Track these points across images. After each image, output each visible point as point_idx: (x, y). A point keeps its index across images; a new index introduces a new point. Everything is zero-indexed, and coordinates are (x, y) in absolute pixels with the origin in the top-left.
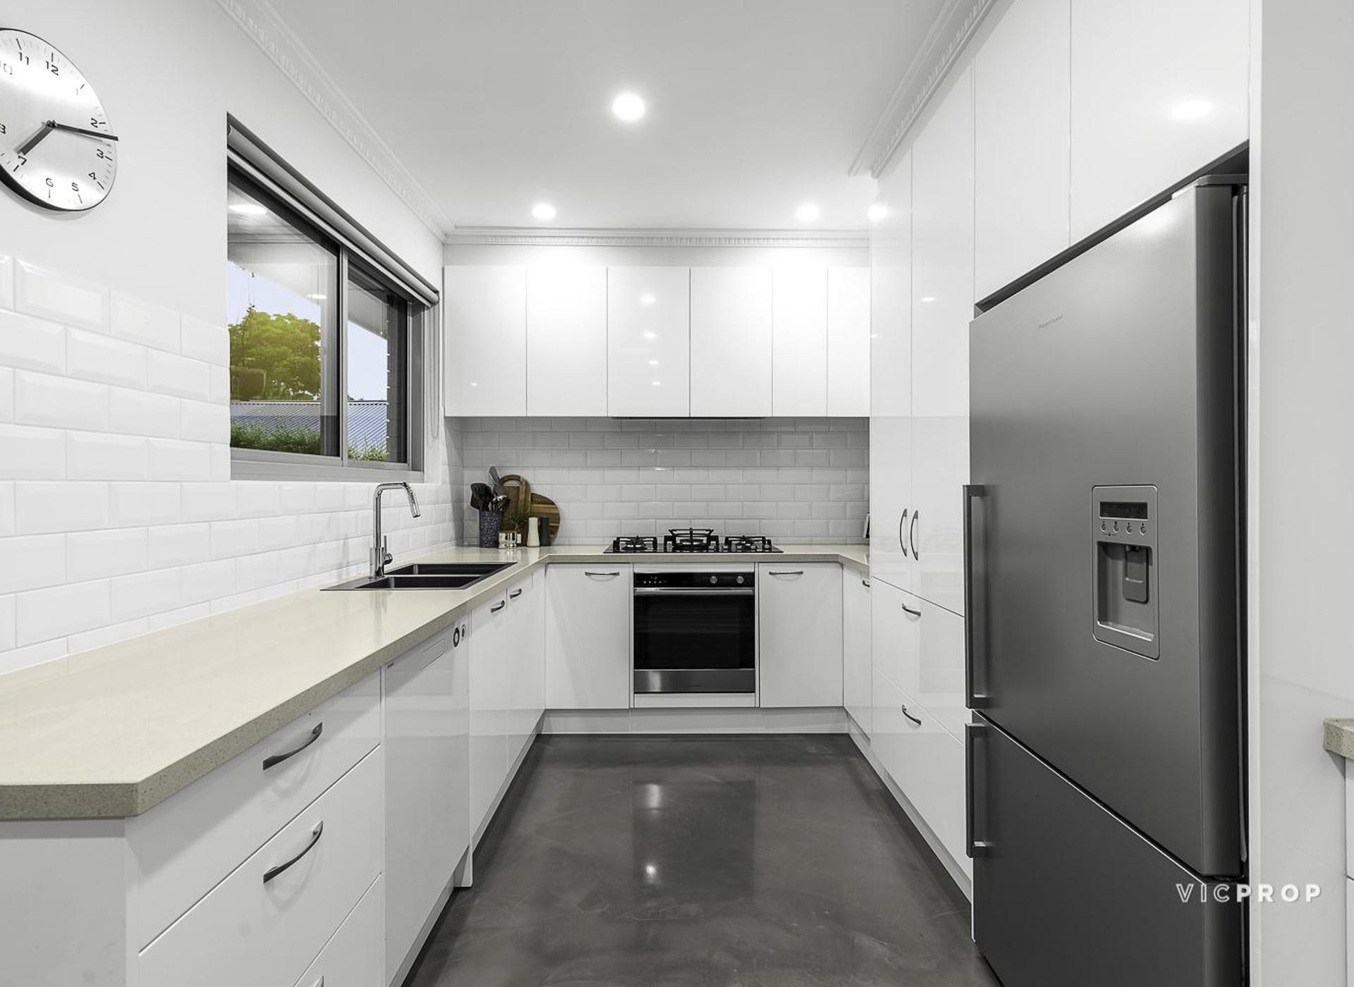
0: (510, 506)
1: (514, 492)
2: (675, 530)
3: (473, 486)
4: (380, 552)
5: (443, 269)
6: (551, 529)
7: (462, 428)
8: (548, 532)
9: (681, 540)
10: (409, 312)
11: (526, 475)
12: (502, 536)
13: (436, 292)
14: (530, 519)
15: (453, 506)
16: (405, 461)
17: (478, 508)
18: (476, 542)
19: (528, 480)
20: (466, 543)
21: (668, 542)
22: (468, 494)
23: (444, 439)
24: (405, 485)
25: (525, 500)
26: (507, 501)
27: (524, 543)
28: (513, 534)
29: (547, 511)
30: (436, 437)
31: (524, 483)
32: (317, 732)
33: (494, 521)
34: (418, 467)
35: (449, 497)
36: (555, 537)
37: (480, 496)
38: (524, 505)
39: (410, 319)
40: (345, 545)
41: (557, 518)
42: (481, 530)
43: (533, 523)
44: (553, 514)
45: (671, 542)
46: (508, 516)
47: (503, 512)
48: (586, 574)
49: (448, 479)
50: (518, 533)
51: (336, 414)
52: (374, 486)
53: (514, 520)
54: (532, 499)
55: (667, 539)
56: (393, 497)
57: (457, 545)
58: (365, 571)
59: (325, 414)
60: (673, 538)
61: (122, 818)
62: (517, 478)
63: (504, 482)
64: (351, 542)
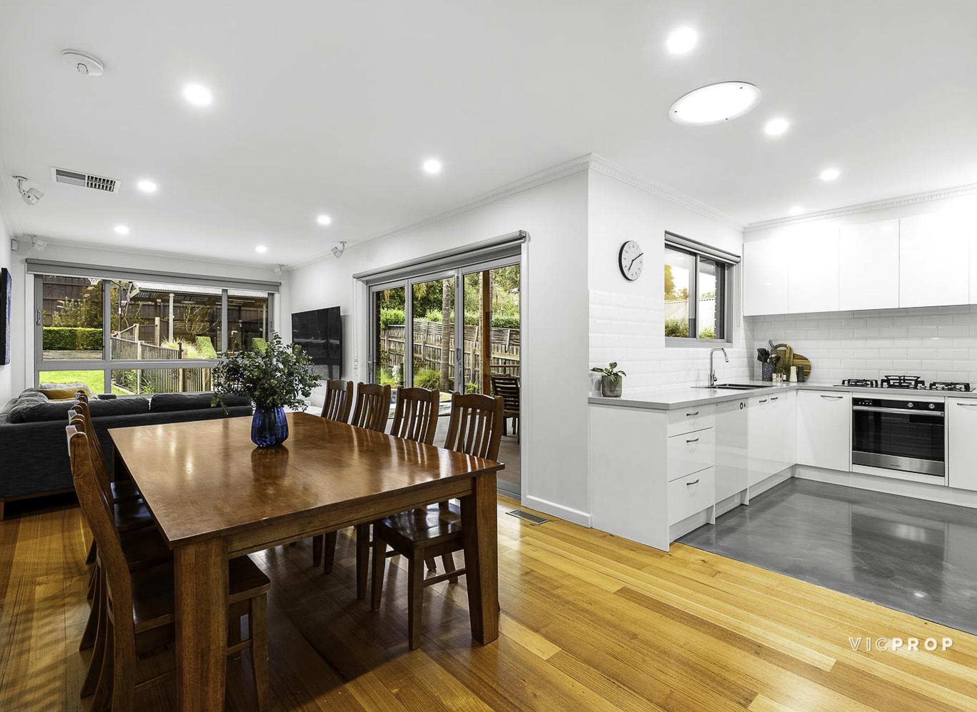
0: (780, 360)
1: (783, 353)
2: (890, 376)
3: (758, 350)
4: (713, 378)
5: (743, 245)
6: (805, 373)
7: (753, 321)
8: (804, 374)
9: (894, 383)
10: (726, 268)
11: (789, 344)
12: (774, 375)
13: (739, 257)
14: (792, 367)
15: (748, 360)
16: (724, 338)
17: (762, 361)
18: (761, 378)
19: (792, 347)
20: (755, 379)
21: (884, 383)
22: (756, 354)
23: (743, 327)
24: (723, 349)
25: (790, 358)
26: (778, 358)
27: (788, 380)
28: (781, 375)
29: (802, 363)
30: (739, 326)
31: (789, 348)
32: (697, 413)
33: (771, 367)
34: (729, 341)
35: (745, 355)
36: (808, 378)
37: (762, 355)
38: (789, 360)
39: (726, 272)
40: (699, 374)
41: (809, 367)
42: (763, 372)
43: (793, 370)
44: (806, 365)
45: (886, 383)
46: (779, 365)
47: (776, 364)
48: (822, 396)
49: (745, 346)
50: (784, 374)
51: (694, 318)
52: (710, 350)
53: (782, 368)
54: (793, 356)
55: (883, 381)
56: (718, 354)
57: (750, 379)
58: (707, 384)
59: (691, 318)
60: (888, 381)
61: (666, 410)
62: (785, 346)
63: (777, 348)
64: (701, 371)
